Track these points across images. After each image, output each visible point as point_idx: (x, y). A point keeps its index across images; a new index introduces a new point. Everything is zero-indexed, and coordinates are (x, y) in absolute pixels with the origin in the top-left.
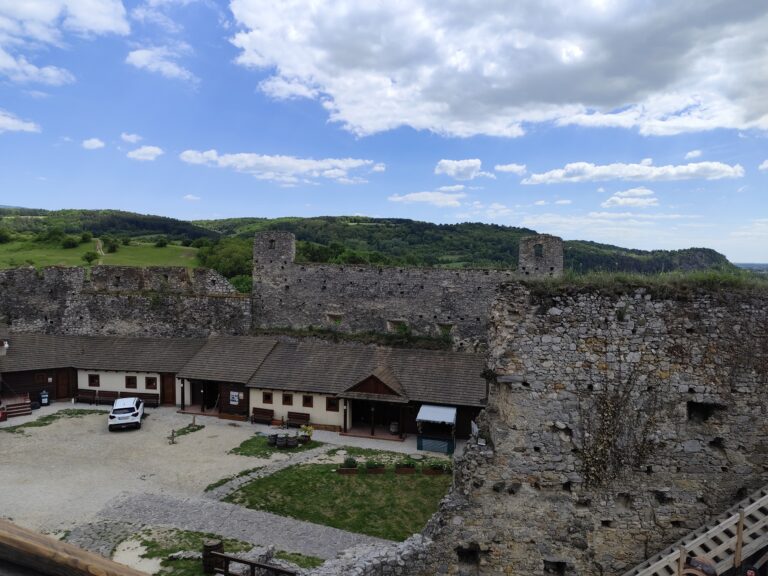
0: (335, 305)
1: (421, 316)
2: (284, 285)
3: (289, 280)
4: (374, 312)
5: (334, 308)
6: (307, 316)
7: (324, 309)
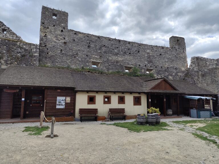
0: (96, 57)
1: (139, 65)
2: (63, 41)
3: (67, 39)
4: (117, 62)
5: (95, 58)
6: (80, 61)
7: (90, 59)
